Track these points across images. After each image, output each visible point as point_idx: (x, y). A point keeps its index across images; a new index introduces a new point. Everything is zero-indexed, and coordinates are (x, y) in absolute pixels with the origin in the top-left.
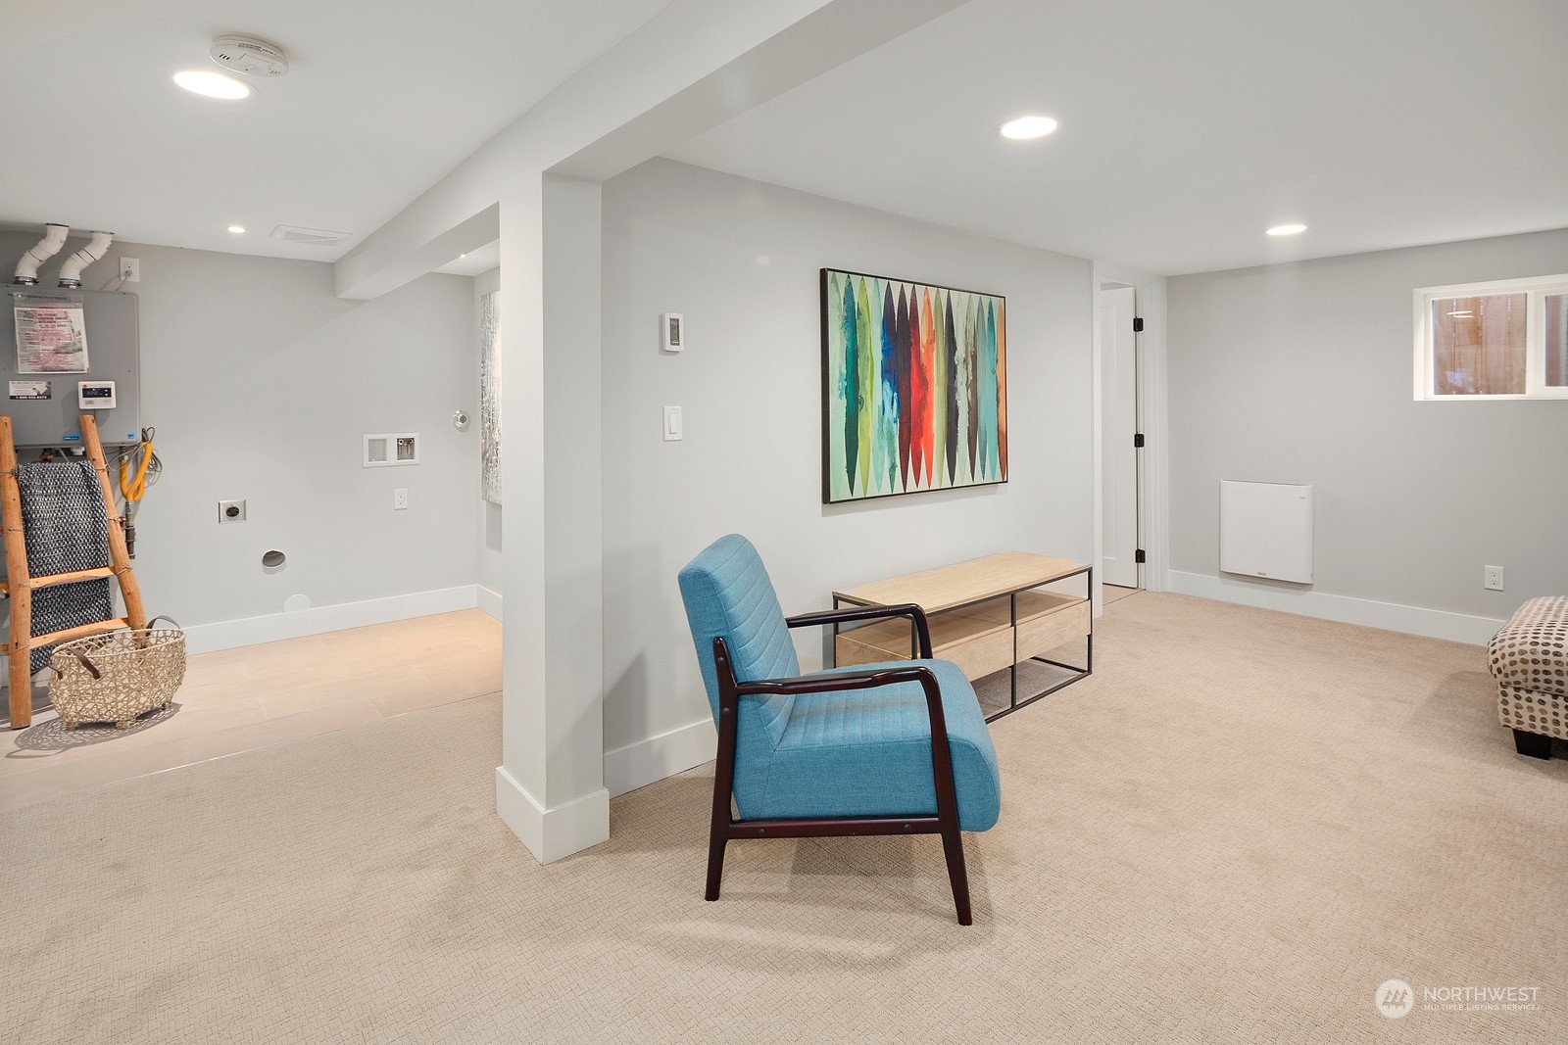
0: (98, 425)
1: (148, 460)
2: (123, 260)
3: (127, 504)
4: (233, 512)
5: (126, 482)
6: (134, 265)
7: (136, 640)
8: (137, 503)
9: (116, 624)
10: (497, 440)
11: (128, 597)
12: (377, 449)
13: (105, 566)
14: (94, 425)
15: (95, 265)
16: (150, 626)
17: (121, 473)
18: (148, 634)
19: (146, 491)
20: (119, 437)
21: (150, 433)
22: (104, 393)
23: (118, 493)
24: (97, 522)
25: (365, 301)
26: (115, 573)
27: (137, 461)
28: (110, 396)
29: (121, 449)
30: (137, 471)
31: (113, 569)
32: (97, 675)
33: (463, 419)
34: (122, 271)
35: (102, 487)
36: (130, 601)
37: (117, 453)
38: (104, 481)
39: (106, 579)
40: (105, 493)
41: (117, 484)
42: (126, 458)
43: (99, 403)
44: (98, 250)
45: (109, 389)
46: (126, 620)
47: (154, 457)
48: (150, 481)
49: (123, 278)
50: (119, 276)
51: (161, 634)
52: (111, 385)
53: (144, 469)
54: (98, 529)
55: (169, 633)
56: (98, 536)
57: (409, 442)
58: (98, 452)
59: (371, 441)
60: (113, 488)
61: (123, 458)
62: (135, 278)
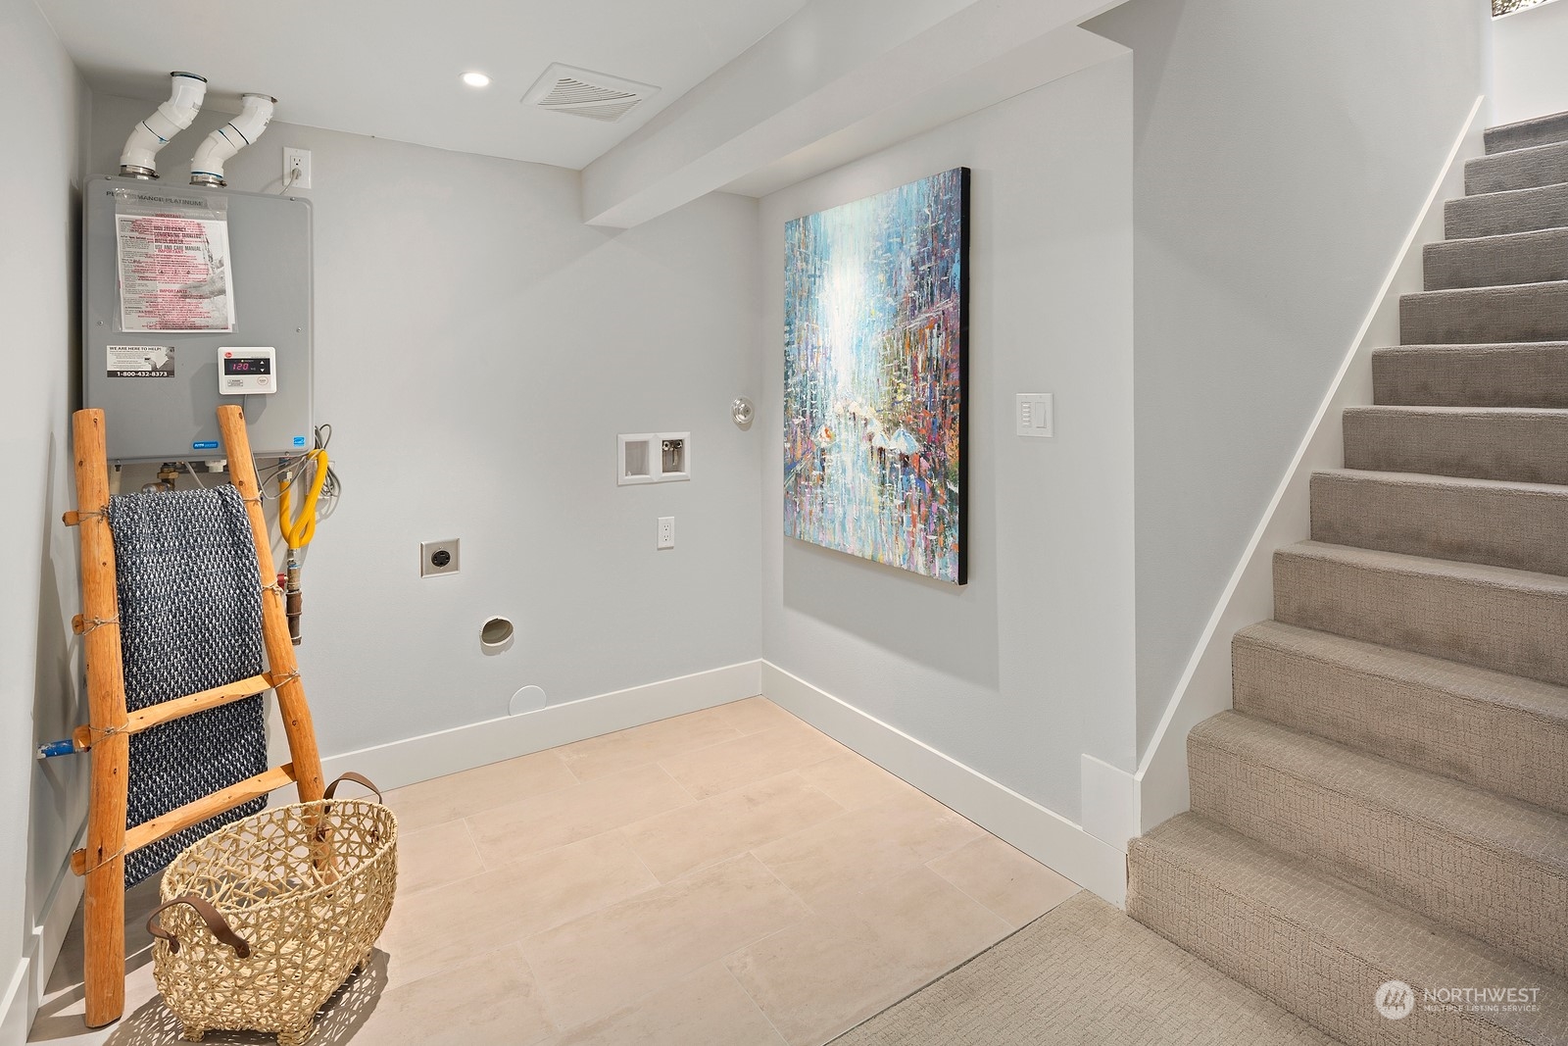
0: (247, 423)
1: (322, 479)
2: (289, 152)
3: (290, 553)
4: (441, 559)
5: (289, 514)
6: (302, 158)
7: (308, 821)
8: (304, 548)
9: (273, 781)
10: (823, 445)
11: (292, 725)
12: (636, 458)
13: (258, 674)
14: (243, 422)
15: (247, 150)
16: (329, 794)
17: (282, 501)
18: (327, 809)
19: (317, 527)
20: (280, 443)
21: (324, 433)
22: (259, 366)
23: (276, 531)
24: (245, 596)
25: (623, 230)
26: (273, 685)
27: (306, 482)
28: (267, 372)
29: (283, 462)
30: (304, 498)
31: (270, 678)
32: (242, 950)
33: (746, 412)
34: (287, 171)
35: (255, 533)
36: (296, 735)
37: (276, 468)
38: (257, 518)
39: (259, 696)
40: (258, 543)
41: (275, 515)
42: (290, 475)
43: (250, 384)
44: (253, 125)
45: (267, 361)
46: (290, 770)
47: (330, 473)
48: (323, 511)
49: (287, 181)
50: (282, 178)
51: (350, 810)
52: (269, 352)
53: (316, 494)
54: (246, 609)
55: (364, 810)
56: (246, 622)
57: (676, 446)
58: (247, 471)
59: (629, 445)
60: (269, 523)
61: (284, 475)
62: (306, 182)
